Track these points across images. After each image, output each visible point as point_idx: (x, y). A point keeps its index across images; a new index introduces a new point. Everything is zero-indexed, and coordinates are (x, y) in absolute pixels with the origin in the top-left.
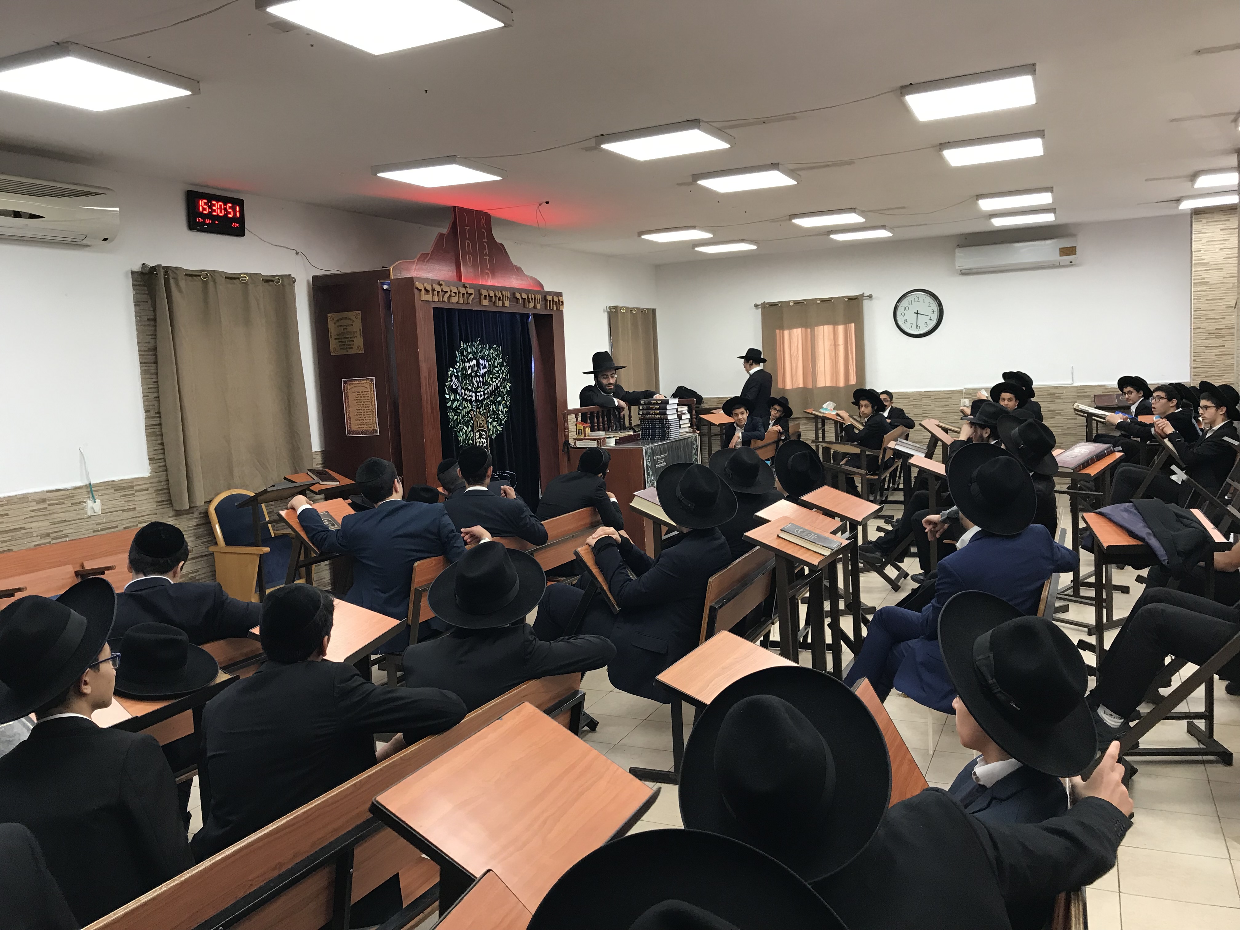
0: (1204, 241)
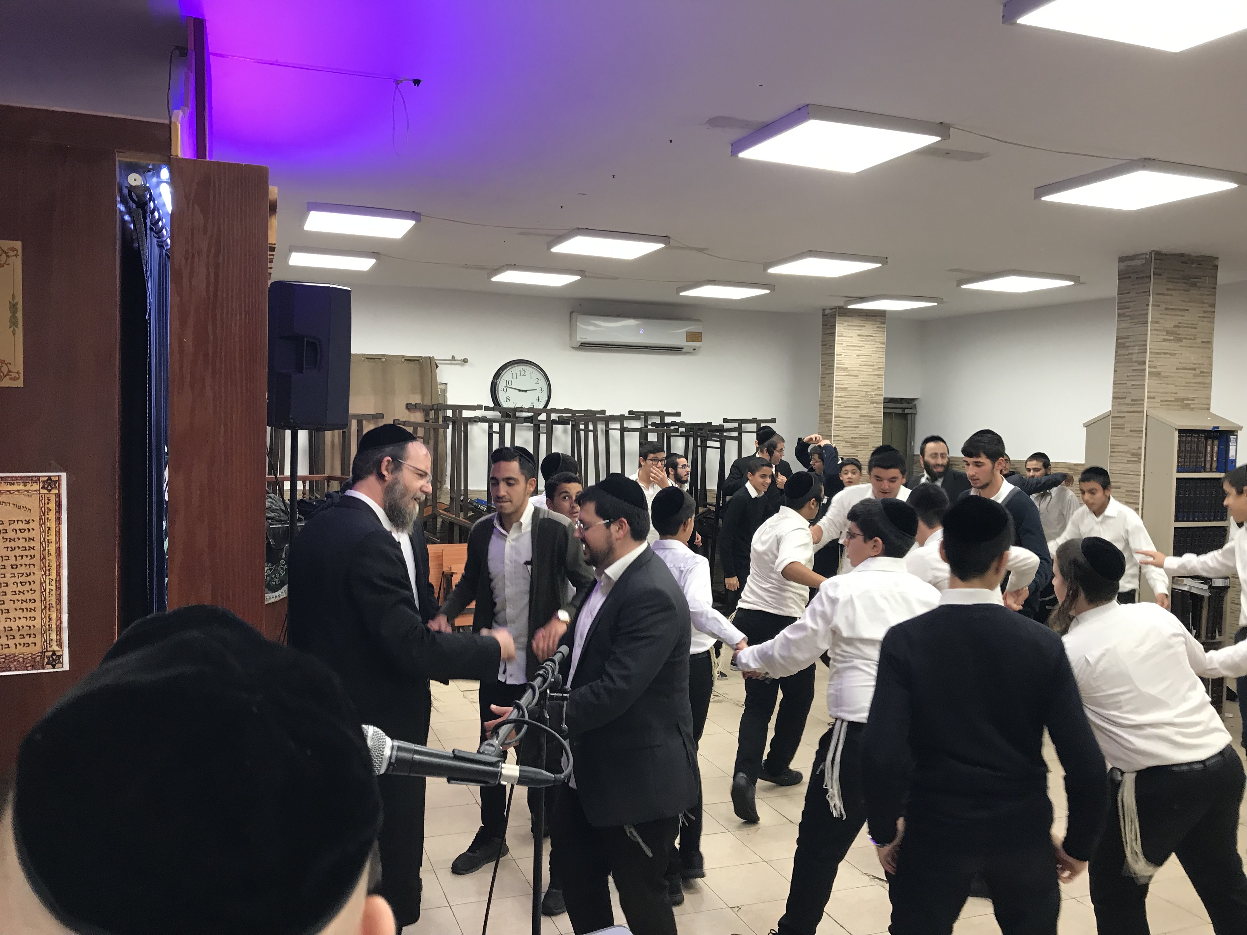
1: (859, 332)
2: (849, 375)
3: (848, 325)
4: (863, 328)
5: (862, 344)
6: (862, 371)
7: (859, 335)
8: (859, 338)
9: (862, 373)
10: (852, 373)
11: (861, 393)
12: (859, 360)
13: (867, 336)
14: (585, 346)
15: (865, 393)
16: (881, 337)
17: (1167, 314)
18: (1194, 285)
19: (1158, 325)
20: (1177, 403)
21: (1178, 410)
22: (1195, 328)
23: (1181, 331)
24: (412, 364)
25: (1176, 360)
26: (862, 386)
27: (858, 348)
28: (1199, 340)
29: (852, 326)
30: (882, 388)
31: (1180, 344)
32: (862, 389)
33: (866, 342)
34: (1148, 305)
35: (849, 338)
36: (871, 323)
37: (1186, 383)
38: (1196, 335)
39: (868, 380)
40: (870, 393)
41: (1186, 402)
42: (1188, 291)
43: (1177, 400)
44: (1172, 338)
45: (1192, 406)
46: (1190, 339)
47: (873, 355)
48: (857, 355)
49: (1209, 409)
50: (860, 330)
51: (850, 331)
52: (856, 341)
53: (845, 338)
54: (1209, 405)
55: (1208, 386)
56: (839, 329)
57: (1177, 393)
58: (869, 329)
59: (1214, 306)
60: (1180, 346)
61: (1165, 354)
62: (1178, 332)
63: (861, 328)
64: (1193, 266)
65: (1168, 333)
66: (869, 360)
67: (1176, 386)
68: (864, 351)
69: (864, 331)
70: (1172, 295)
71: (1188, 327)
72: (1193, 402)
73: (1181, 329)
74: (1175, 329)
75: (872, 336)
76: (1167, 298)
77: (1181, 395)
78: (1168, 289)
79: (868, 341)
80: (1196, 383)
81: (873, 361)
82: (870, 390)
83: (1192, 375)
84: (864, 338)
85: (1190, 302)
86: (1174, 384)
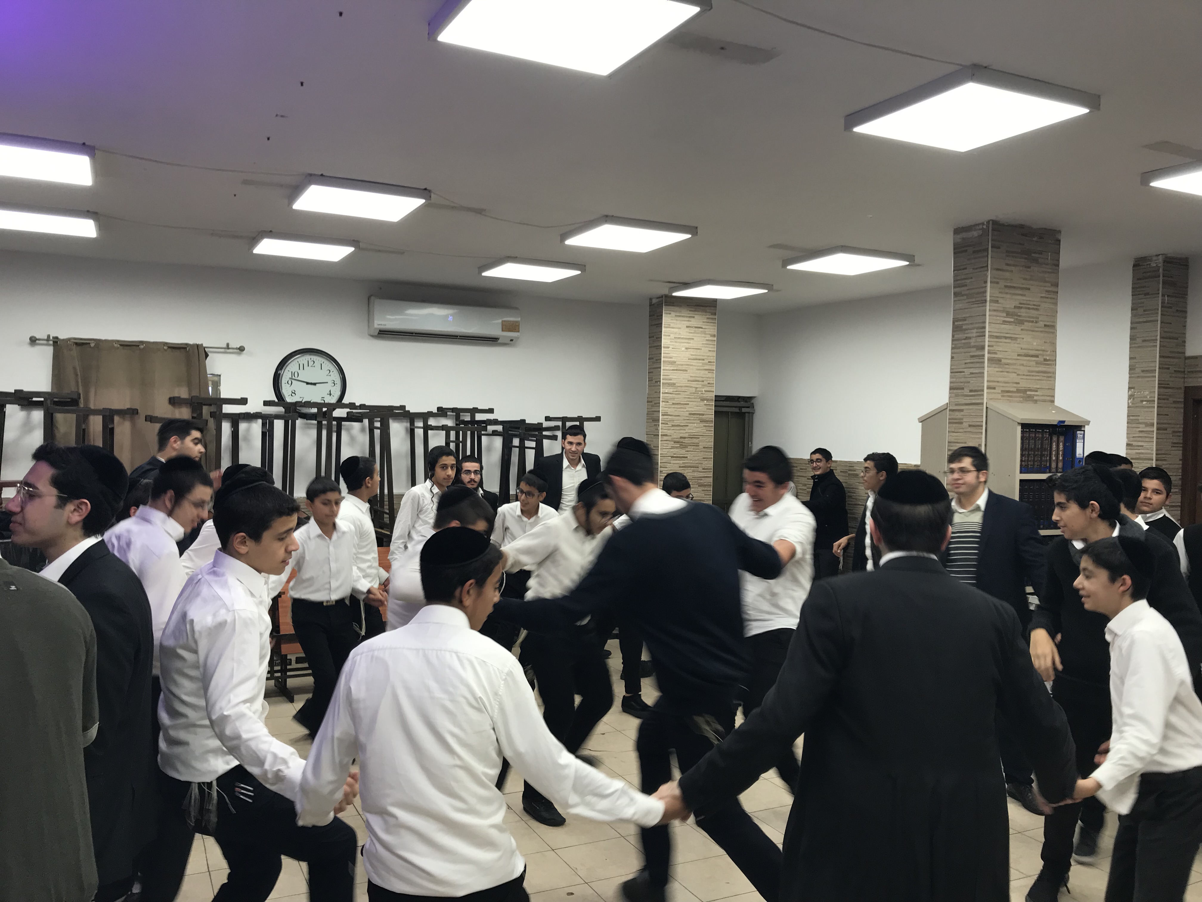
0: (672, 336)
1: (688, 324)
2: (676, 370)
3: (676, 316)
4: (692, 319)
5: (691, 336)
6: (692, 365)
7: (687, 327)
8: (688, 330)
9: (691, 367)
10: (680, 367)
11: (691, 389)
12: (688, 354)
13: (696, 327)
14: (384, 334)
15: (694, 389)
16: (712, 329)
17: (1007, 293)
18: (1036, 261)
19: (996, 305)
20: (1019, 394)
21: (1020, 402)
22: (1037, 309)
23: (1023, 312)
24: (177, 353)
25: (1016, 345)
26: (691, 381)
27: (687, 341)
28: (1042, 324)
29: (680, 316)
30: (713, 384)
31: (1022, 328)
32: (691, 385)
33: (695, 335)
34: (986, 282)
35: (677, 330)
36: (700, 313)
37: (1029, 371)
38: (1038, 318)
39: (698, 375)
40: (701, 389)
41: (1028, 393)
42: (1029, 267)
43: (1018, 391)
44: (1012, 320)
45: (1035, 398)
46: (1032, 322)
47: (703, 348)
48: (686, 348)
49: (1053, 401)
50: (688, 321)
51: (678, 322)
52: (684, 333)
53: (673, 330)
54: (1054, 396)
55: (1051, 376)
56: (666, 319)
57: (1018, 383)
58: (699, 320)
59: (1056, 285)
60: (1022, 330)
61: (1006, 338)
62: (1019, 314)
63: (690, 319)
64: (1034, 239)
65: (1008, 314)
66: (698, 354)
67: (1018, 375)
68: (693, 344)
69: (694, 322)
70: (1012, 272)
71: (1029, 308)
72: (1036, 393)
73: (1023, 310)
74: (1016, 310)
75: (702, 328)
76: (1007, 274)
77: (1024, 384)
78: (1007, 265)
79: (698, 333)
80: (1038, 372)
81: (704, 354)
82: (701, 386)
83: (1034, 363)
84: (692, 330)
85: (1031, 280)
86: (1015, 373)
